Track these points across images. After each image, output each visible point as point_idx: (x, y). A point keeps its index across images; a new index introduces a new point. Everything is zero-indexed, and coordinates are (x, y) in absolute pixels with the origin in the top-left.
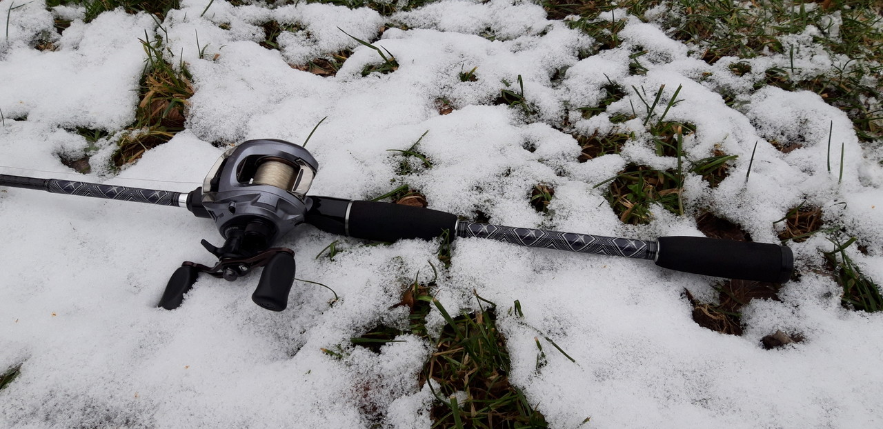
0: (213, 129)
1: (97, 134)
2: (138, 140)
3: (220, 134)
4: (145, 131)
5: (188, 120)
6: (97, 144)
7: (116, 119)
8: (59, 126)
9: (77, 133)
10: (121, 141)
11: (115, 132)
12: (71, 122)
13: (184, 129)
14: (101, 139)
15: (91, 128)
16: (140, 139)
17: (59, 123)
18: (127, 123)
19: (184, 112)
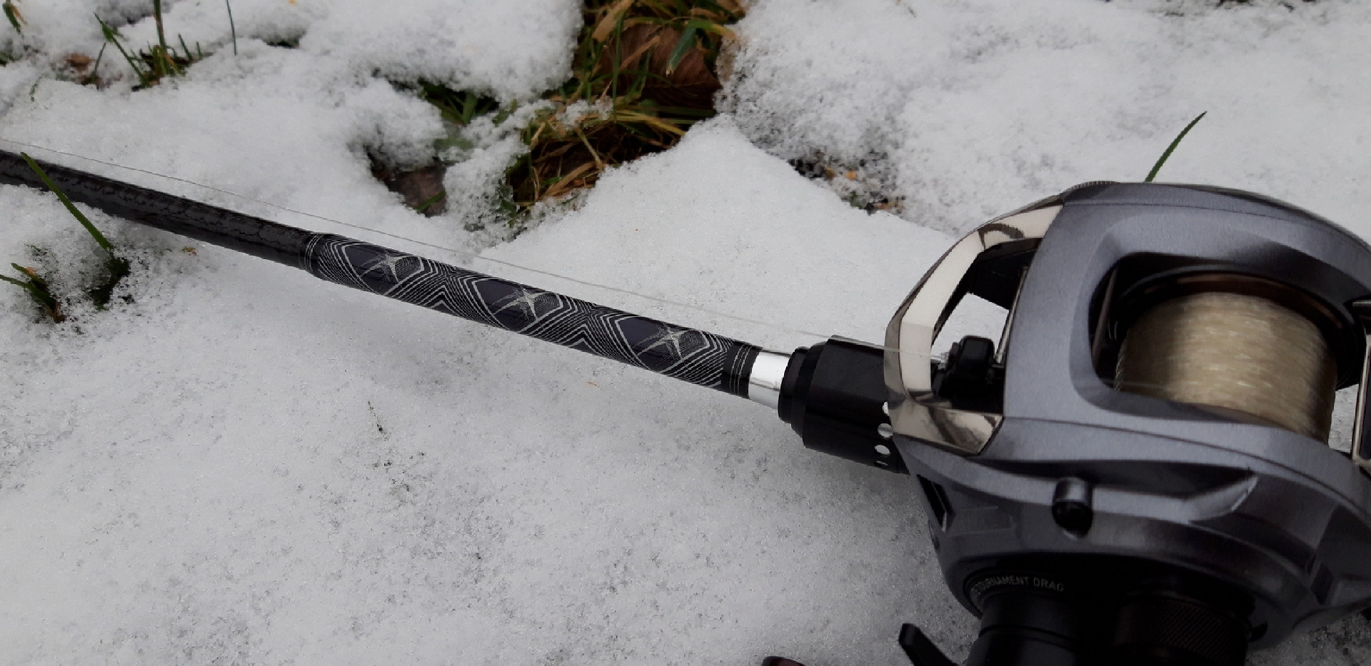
0: (800, 122)
1: (468, 105)
2: (579, 132)
3: (816, 139)
4: (603, 110)
5: (727, 87)
6: (468, 133)
7: (522, 67)
8: (376, 73)
9: (419, 96)
10: (533, 129)
11: (515, 106)
12: (408, 64)
13: (712, 113)
14: (480, 120)
15: (456, 88)
16: (586, 131)
17: (377, 64)
18: (549, 81)
19: (718, 63)
